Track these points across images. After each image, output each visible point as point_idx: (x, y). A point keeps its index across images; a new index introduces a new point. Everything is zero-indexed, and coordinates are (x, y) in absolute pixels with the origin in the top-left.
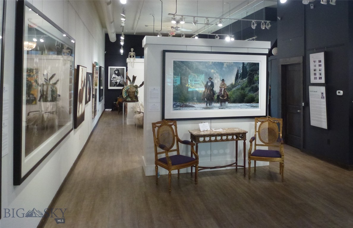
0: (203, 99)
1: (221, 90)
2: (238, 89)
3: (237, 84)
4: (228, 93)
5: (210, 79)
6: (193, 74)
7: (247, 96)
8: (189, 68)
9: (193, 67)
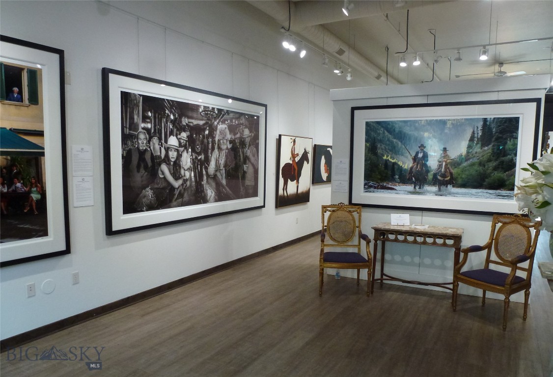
0: (409, 179)
1: (440, 166)
2: (473, 165)
3: (471, 156)
4: (452, 171)
5: (422, 147)
6: (395, 140)
7: (490, 176)
8: (389, 131)
9: (394, 130)
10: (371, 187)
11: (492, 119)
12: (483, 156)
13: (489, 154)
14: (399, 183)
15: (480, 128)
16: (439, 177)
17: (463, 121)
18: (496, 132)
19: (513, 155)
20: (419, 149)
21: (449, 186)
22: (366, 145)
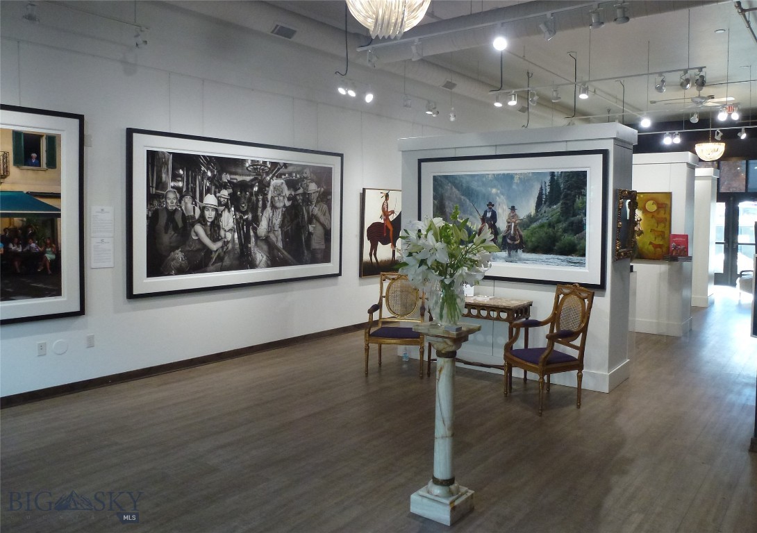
1: (509, 227)
2: (542, 226)
3: (539, 215)
4: (522, 233)
5: (491, 205)
6: (462, 197)
7: (561, 240)
8: (457, 187)
9: (462, 185)
11: (559, 173)
12: (552, 216)
13: (558, 214)
15: (548, 184)
16: (509, 241)
17: (531, 175)
18: (564, 189)
19: (582, 215)
20: (487, 208)
21: (519, 250)
22: (434, 202)
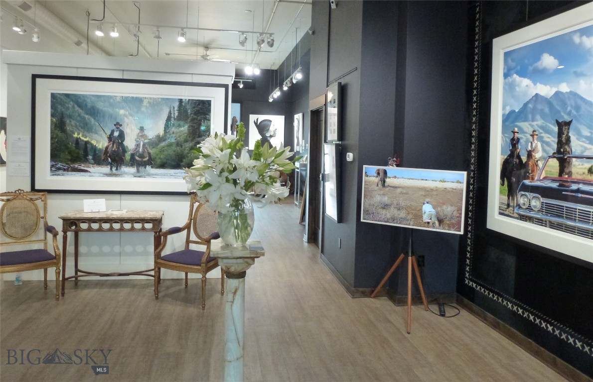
0: (104, 160)
1: (138, 145)
2: (170, 145)
3: (168, 136)
4: (150, 151)
5: (118, 125)
6: (87, 117)
7: (187, 157)
8: (79, 106)
9: (86, 105)
10: (59, 169)
11: (187, 101)
12: (180, 136)
13: (186, 135)
14: (93, 164)
15: (176, 108)
17: (160, 100)
18: (191, 114)
20: (114, 128)
22: (51, 120)
